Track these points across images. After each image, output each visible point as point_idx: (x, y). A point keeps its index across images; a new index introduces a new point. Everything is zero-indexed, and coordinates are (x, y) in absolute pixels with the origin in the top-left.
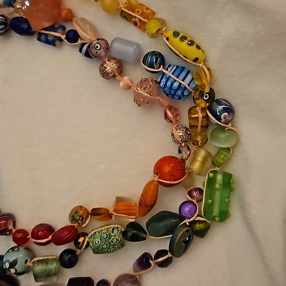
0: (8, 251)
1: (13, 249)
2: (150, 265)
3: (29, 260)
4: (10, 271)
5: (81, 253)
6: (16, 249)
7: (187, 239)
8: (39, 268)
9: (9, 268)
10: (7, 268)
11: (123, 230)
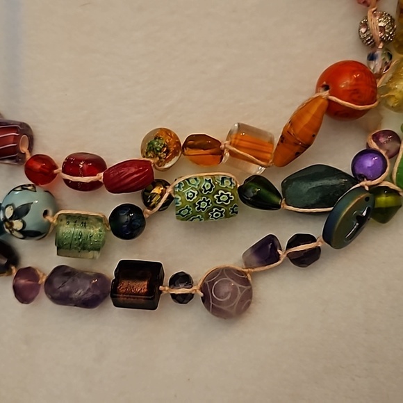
0: (14, 190)
1: (23, 187)
2: (277, 258)
3: (50, 212)
4: (12, 224)
5: (151, 216)
6: (29, 188)
7: (364, 214)
8: (68, 230)
9: (11, 218)
10: (8, 217)
11: (238, 186)
